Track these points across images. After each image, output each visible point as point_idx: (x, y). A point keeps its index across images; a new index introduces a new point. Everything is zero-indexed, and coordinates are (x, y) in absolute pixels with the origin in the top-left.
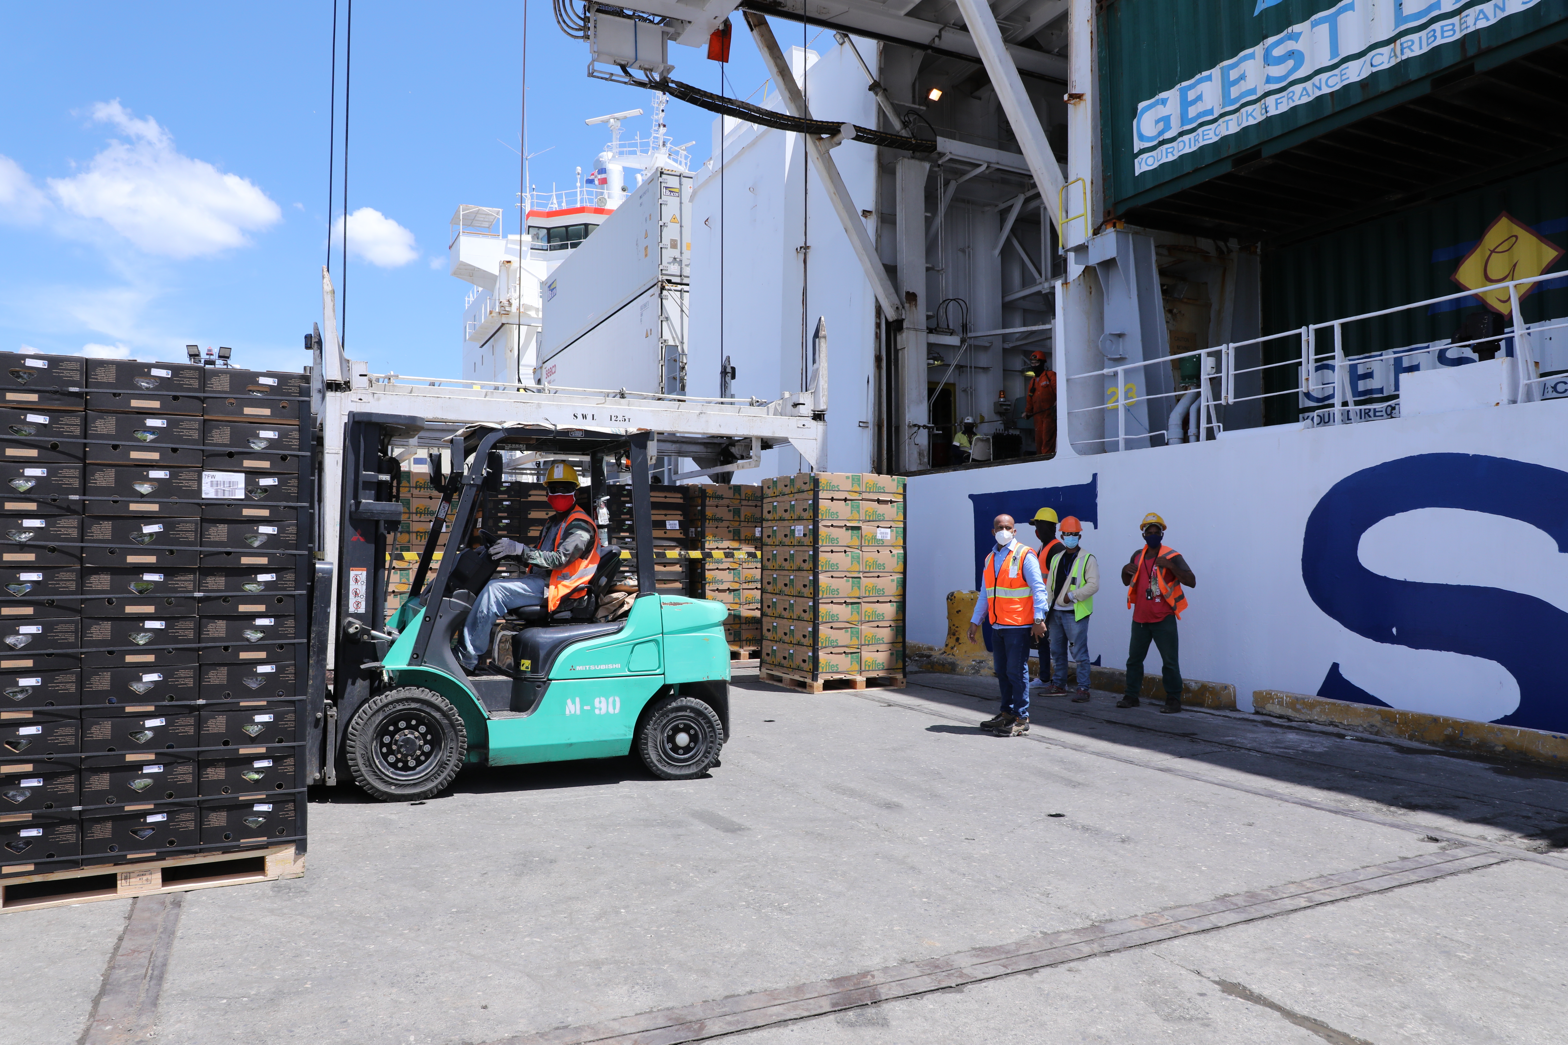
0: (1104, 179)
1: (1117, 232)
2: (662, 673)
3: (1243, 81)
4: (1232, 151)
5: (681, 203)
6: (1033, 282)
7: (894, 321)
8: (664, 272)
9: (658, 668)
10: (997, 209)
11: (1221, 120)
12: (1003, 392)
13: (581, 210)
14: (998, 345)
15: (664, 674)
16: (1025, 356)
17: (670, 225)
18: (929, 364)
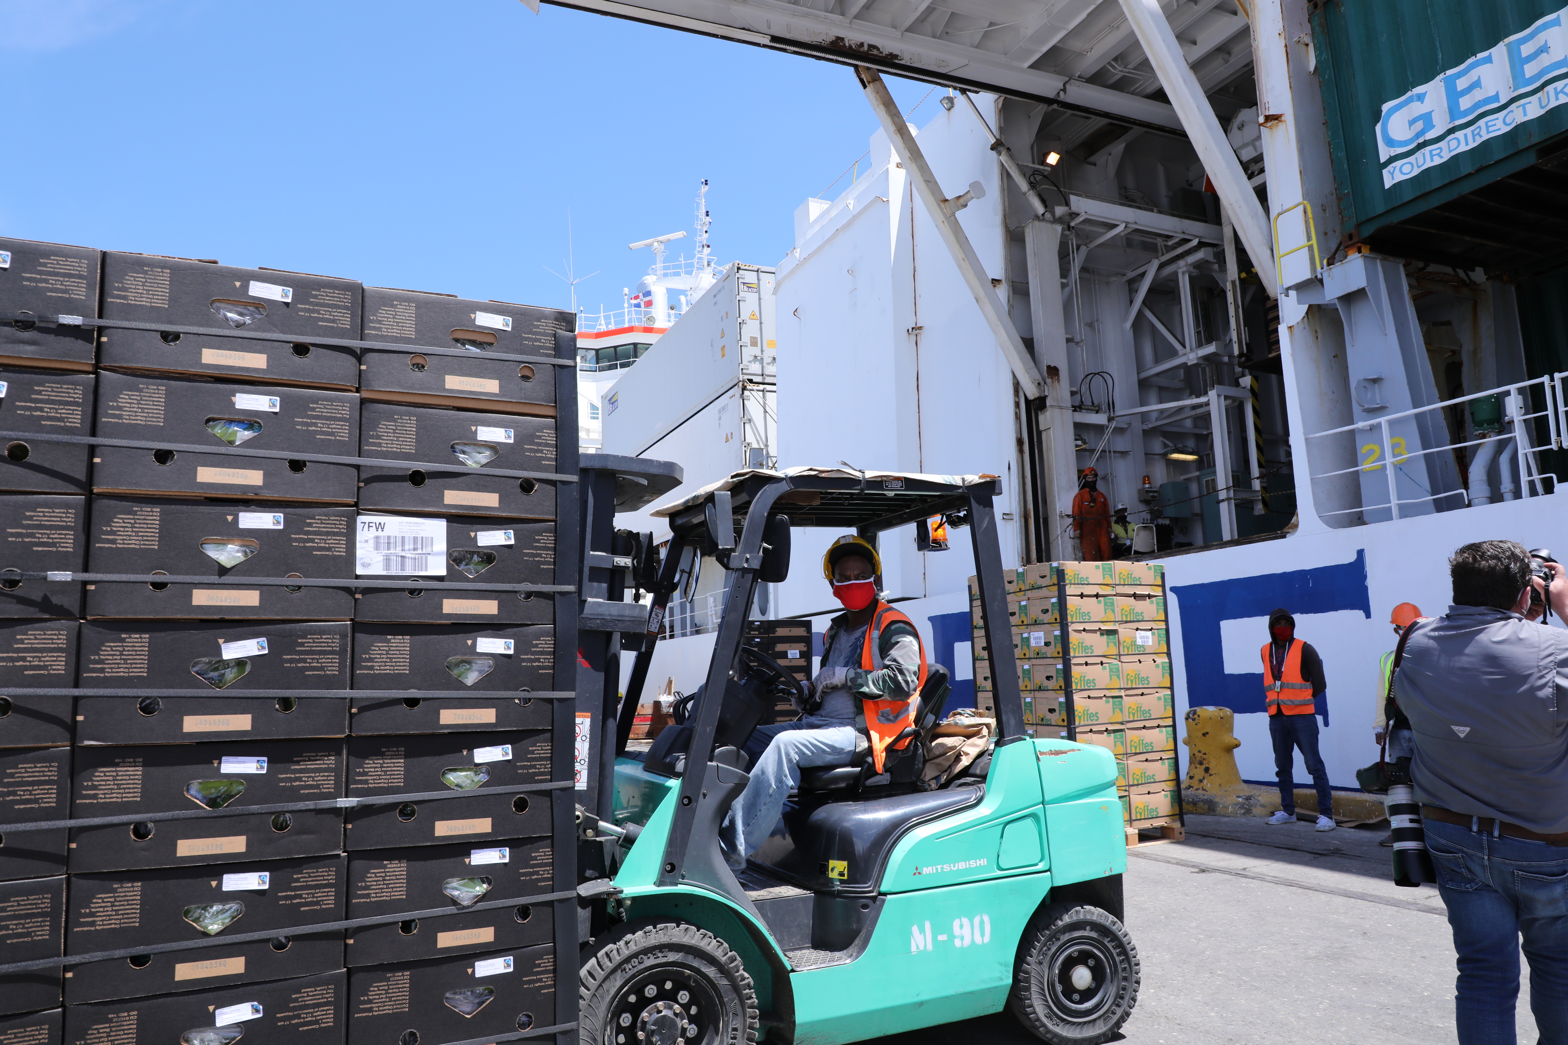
0: (1339, 199)
1: (1365, 257)
2: (1047, 868)
3: (1544, 55)
4: (1535, 140)
5: (760, 299)
6: (1174, 353)
7: (1035, 399)
8: (744, 371)
9: (1041, 861)
10: (1125, 279)
11: (1513, 106)
12: (1147, 478)
13: (630, 330)
14: (1138, 426)
15: (1049, 870)
16: (1164, 437)
17: (749, 322)
18: (1077, 446)
